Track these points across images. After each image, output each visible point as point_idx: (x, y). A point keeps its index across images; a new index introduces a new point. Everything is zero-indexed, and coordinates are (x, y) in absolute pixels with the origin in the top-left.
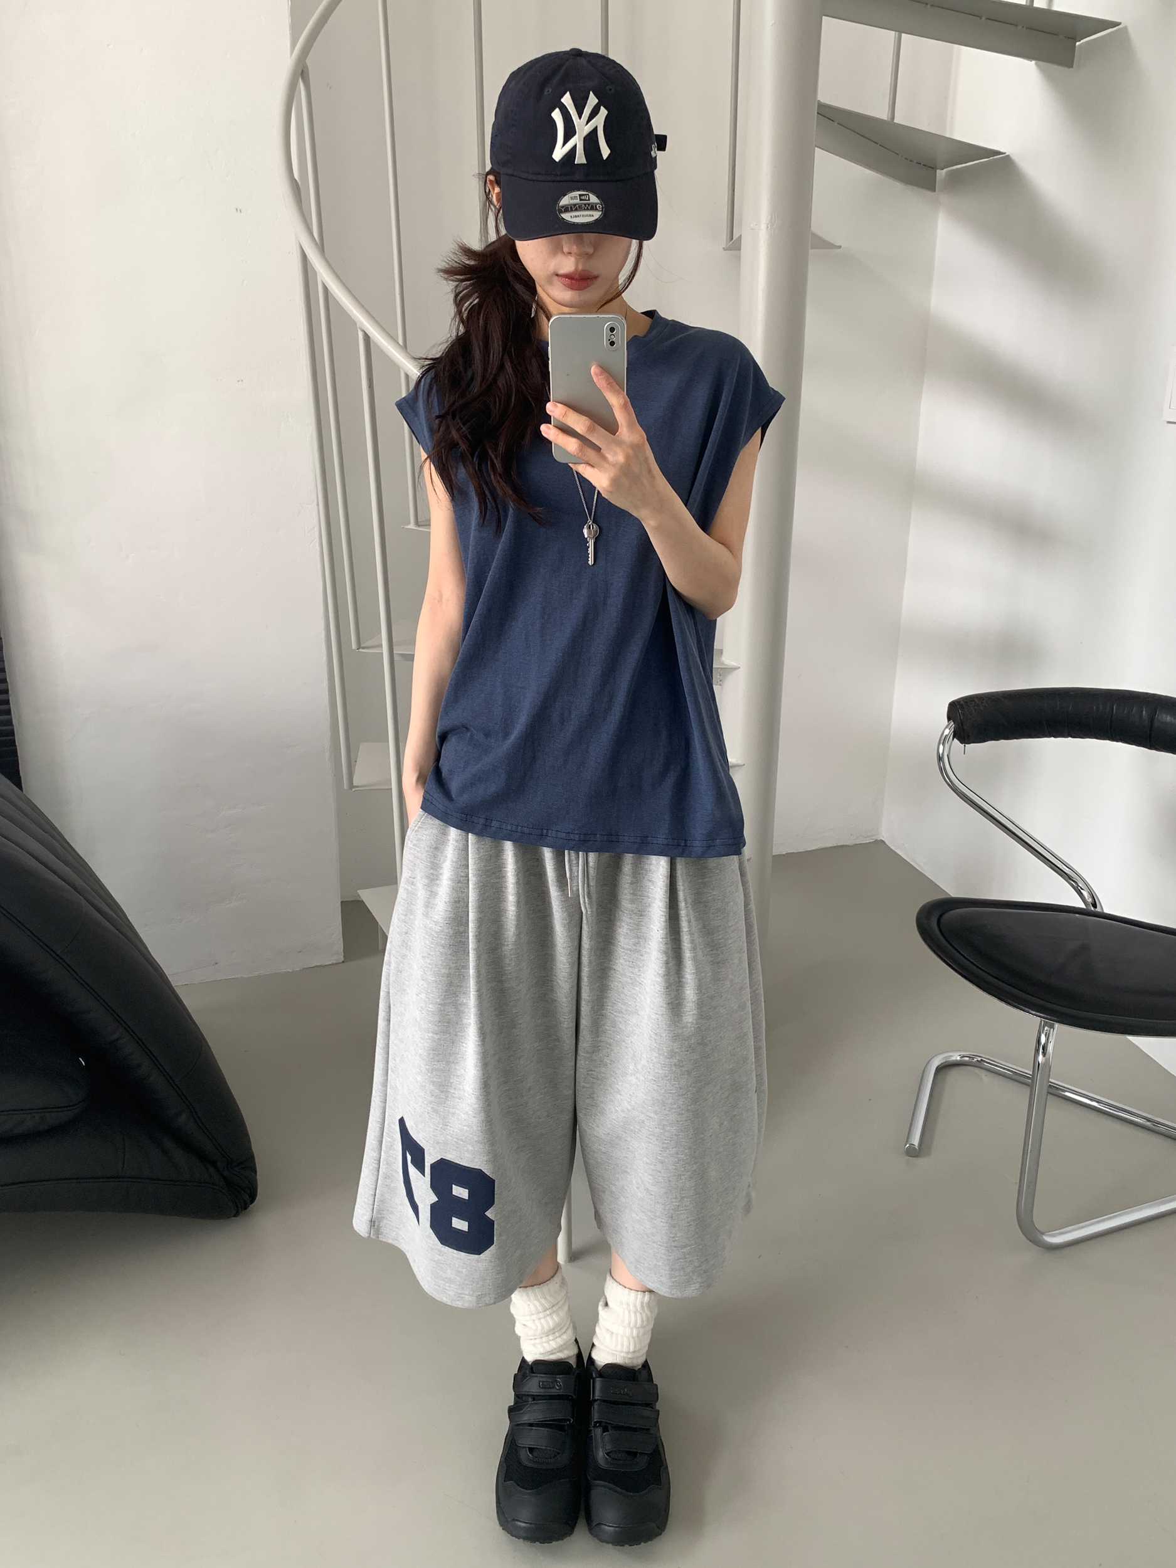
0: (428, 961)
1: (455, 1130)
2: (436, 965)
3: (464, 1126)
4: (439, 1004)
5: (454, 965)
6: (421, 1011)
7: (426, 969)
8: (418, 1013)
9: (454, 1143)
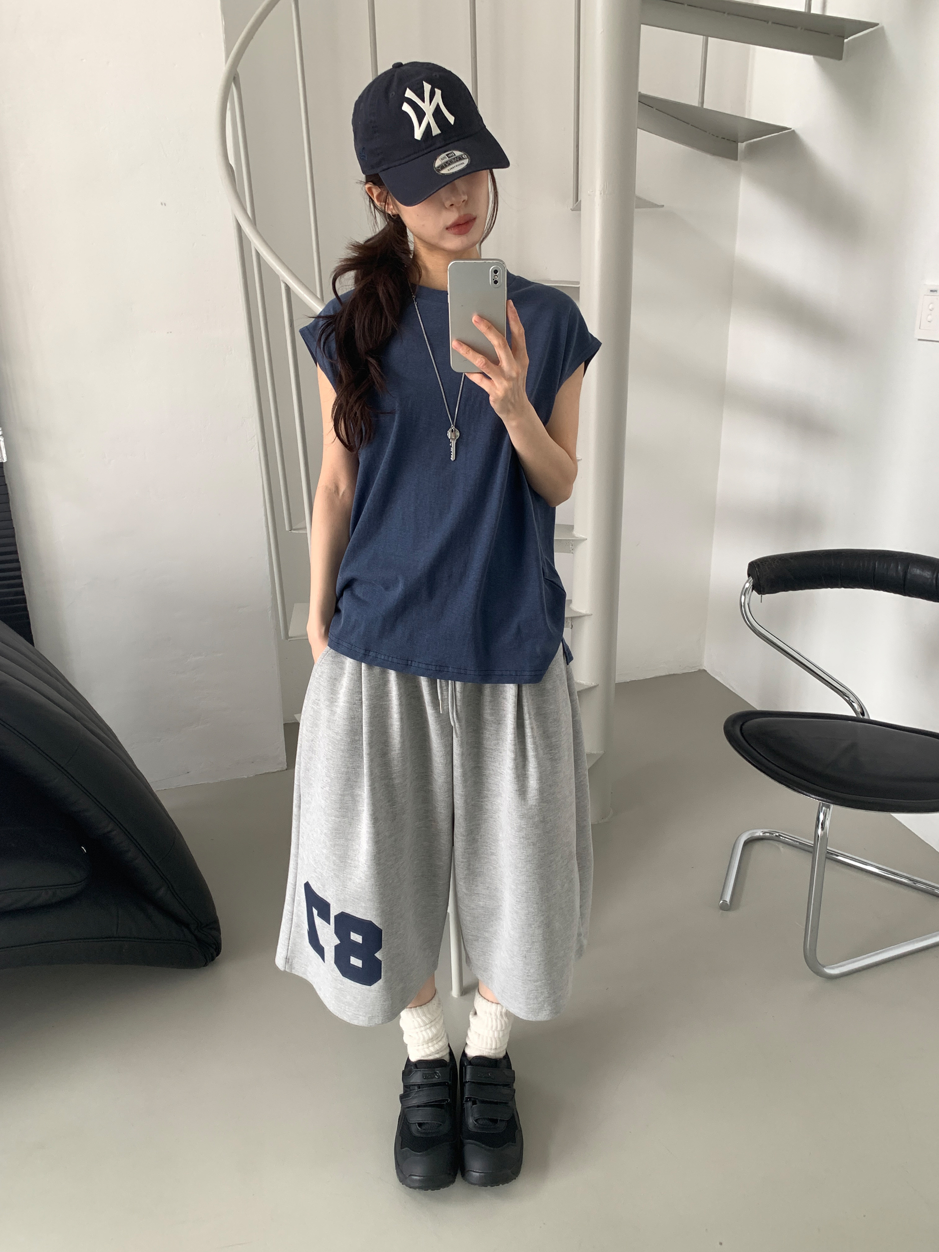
0: (331, 762)
1: (352, 891)
2: (337, 765)
3: (359, 888)
4: (340, 795)
5: (351, 765)
6: (325, 800)
7: (330, 768)
8: (323, 802)
9: (351, 900)
